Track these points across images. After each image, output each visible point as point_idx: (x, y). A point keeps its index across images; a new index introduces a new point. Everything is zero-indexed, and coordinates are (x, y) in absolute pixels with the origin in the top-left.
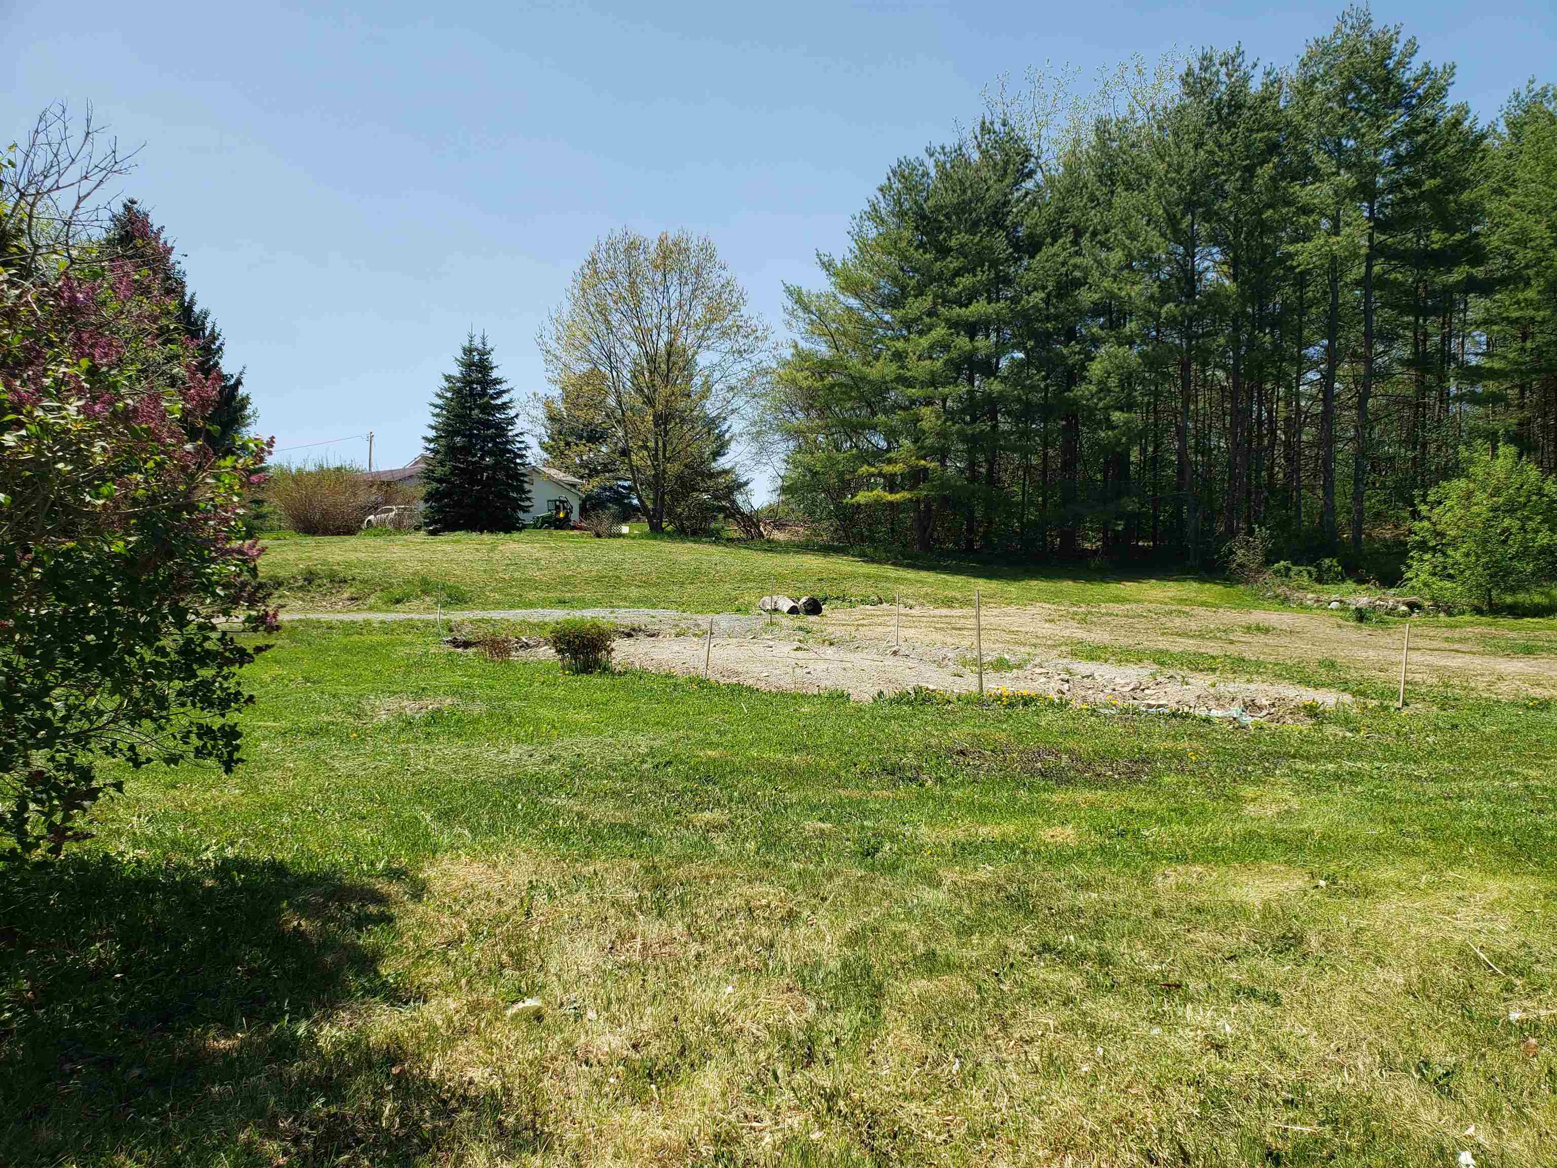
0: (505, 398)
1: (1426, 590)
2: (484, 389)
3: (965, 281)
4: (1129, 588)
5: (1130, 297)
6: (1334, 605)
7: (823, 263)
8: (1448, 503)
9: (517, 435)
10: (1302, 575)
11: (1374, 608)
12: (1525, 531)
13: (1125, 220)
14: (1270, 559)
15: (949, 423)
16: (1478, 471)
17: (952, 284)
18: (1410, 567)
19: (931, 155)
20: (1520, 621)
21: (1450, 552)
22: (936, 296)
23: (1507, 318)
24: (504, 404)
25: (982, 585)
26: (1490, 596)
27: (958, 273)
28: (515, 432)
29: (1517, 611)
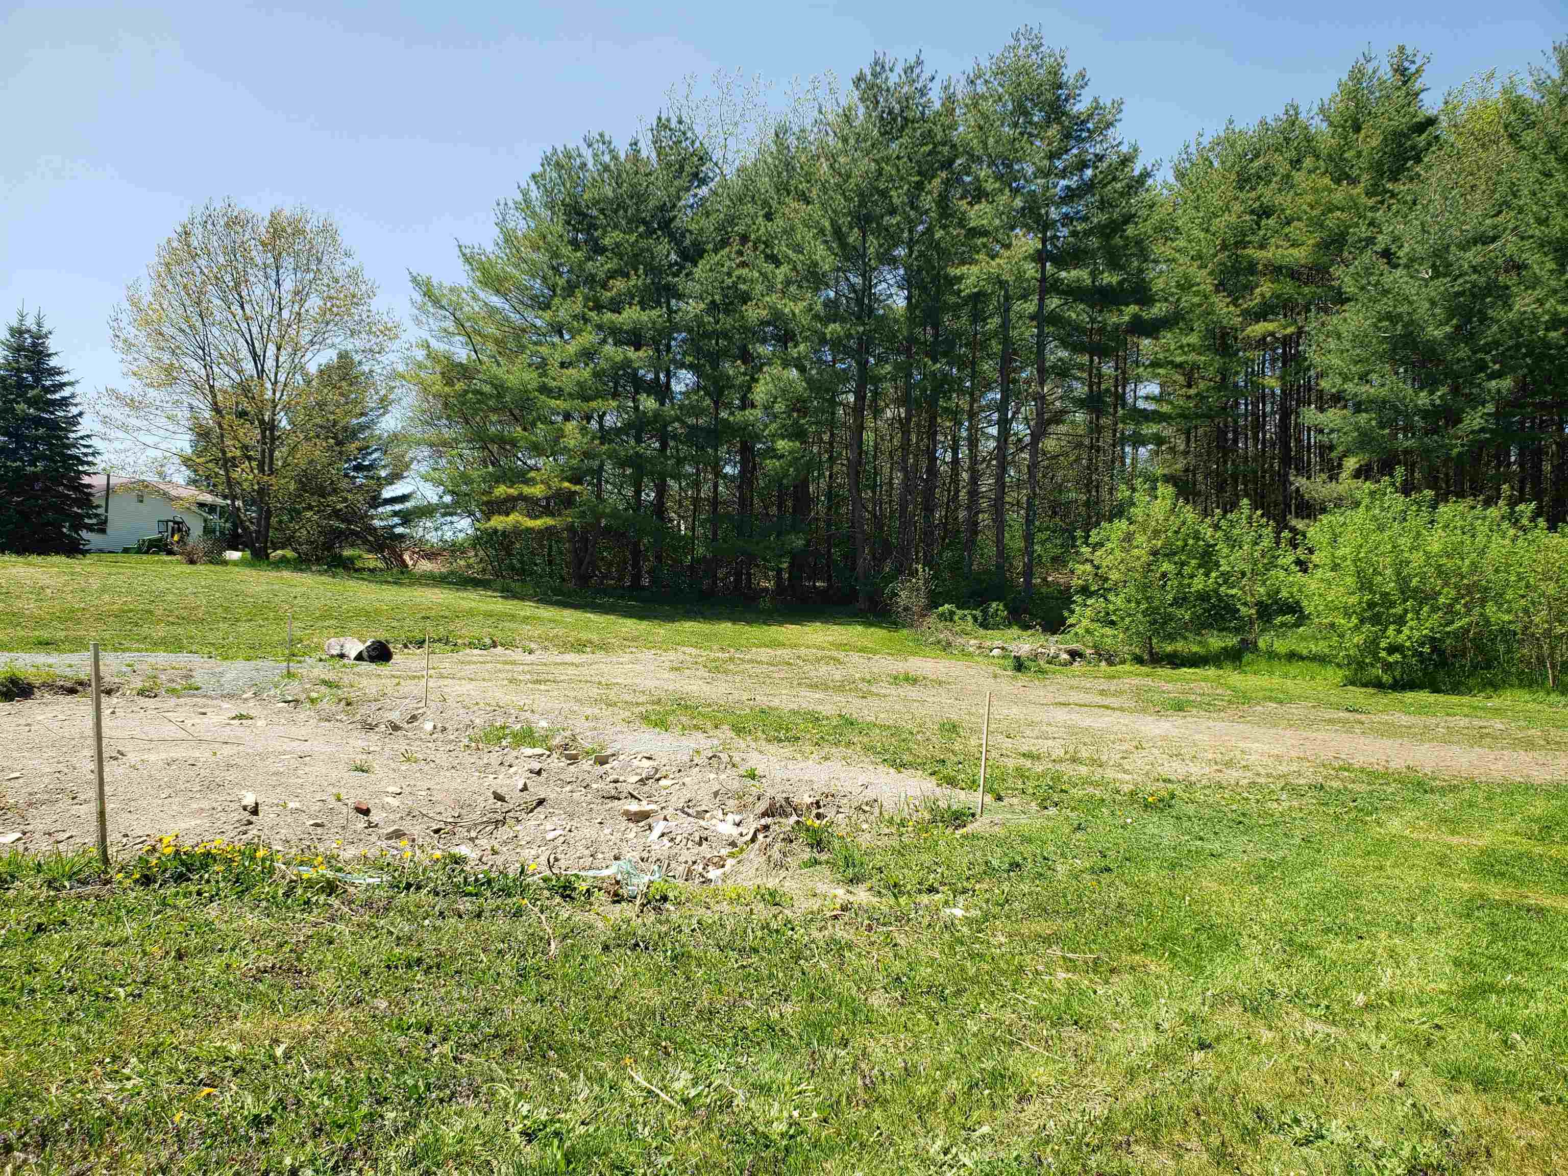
0: (66, 392)
1: (1088, 637)
2: (37, 380)
3: (619, 284)
4: (790, 631)
5: (794, 314)
6: (996, 652)
7: (464, 255)
8: (1109, 545)
9: (82, 438)
10: (965, 619)
11: (1036, 656)
12: (1182, 576)
13: (789, 231)
14: (934, 602)
15: (597, 442)
16: (1137, 512)
17: (604, 286)
18: (1073, 612)
19: (589, 146)
20: (1177, 672)
21: (1111, 597)
22: (587, 299)
23: (1172, 362)
24: (64, 399)
25: (629, 626)
26: (1151, 644)
27: (612, 275)
28: (79, 434)
29: (1176, 661)
